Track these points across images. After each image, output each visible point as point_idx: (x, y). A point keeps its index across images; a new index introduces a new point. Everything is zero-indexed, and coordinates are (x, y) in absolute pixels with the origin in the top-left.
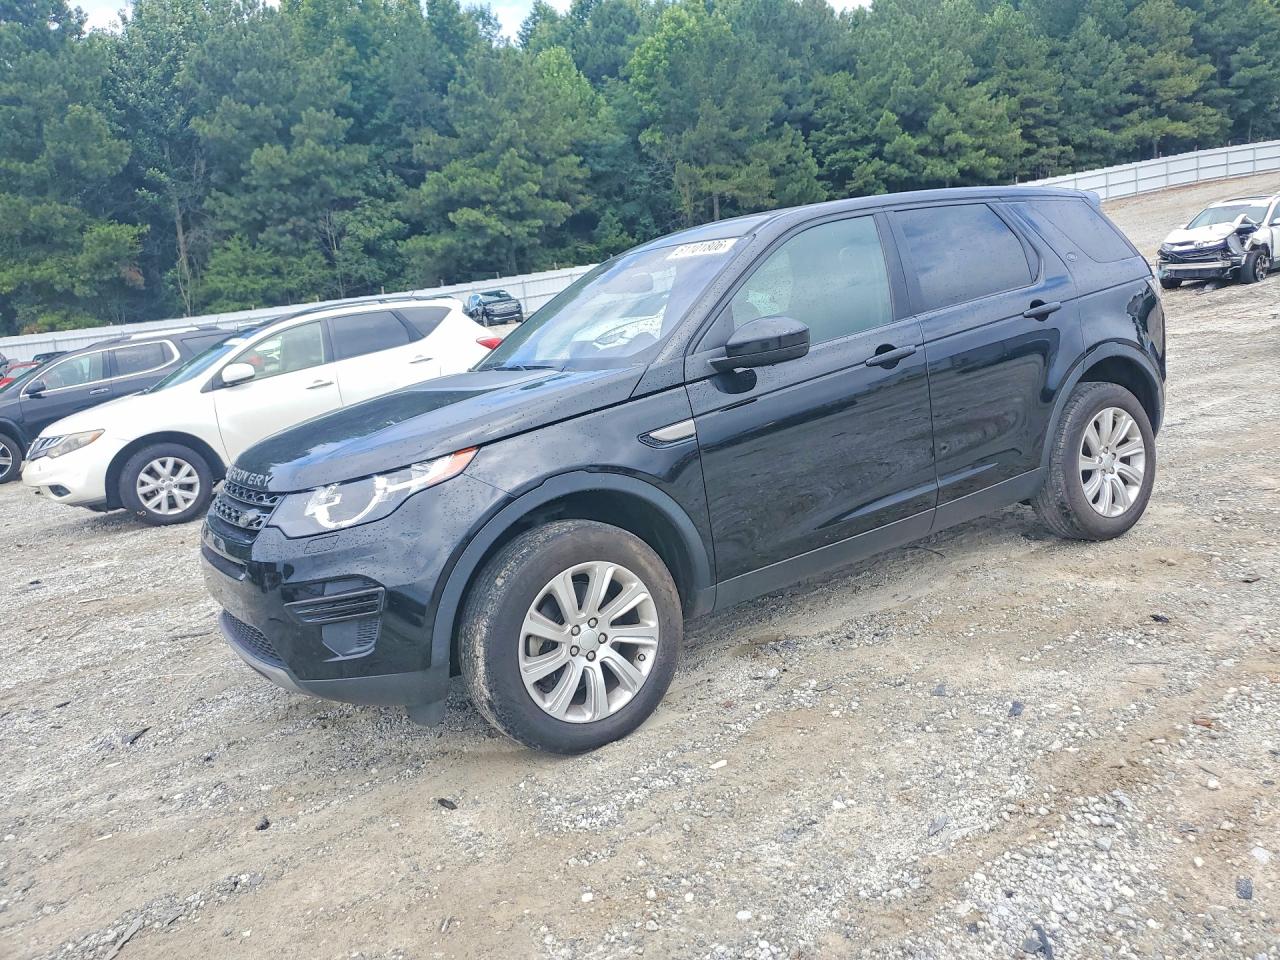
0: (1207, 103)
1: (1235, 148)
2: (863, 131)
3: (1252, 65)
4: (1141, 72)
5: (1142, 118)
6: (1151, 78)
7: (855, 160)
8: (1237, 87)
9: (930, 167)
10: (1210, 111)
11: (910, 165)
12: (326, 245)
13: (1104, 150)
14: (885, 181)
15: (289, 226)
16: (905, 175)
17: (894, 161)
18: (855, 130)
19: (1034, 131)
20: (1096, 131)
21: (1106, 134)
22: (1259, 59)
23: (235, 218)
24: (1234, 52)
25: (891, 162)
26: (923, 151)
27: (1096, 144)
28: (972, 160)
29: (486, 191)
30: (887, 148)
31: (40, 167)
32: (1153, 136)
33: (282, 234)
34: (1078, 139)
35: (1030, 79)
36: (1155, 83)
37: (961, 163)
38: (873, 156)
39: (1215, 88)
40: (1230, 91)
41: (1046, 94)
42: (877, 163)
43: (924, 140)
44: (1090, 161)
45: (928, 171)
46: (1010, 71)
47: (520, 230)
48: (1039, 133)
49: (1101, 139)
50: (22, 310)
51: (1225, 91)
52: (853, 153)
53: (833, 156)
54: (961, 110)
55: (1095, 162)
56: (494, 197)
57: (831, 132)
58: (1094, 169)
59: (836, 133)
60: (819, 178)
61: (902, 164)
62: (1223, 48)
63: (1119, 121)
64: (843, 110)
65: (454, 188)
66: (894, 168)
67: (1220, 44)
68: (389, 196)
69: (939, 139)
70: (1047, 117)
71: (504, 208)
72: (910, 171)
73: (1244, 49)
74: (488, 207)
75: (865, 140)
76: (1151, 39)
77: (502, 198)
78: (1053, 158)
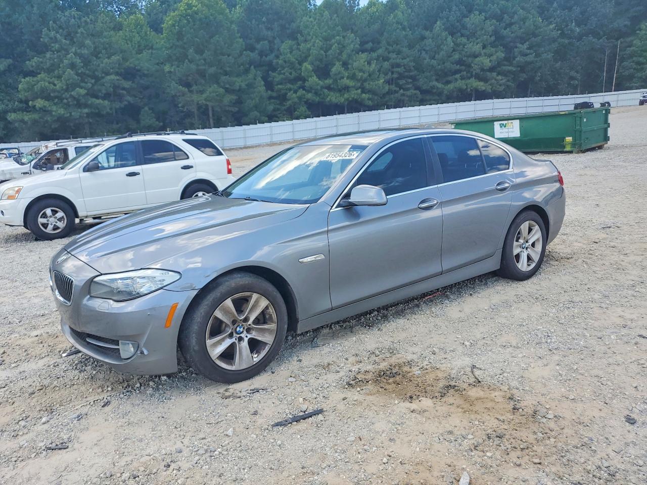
0: (499, 74)
1: (516, 99)
3: (526, 55)
4: (463, 53)
5: (462, 78)
6: (468, 56)
7: (290, 90)
8: (518, 66)
9: (329, 97)
10: (500, 77)
11: (320, 95)
13: (440, 94)
14: (306, 103)
17: (311, 92)
18: (291, 74)
19: (399, 81)
20: (435, 83)
21: (440, 85)
22: (528, 51)
24: (516, 47)
25: (308, 92)
27: (435, 91)
28: (354, 94)
30: (307, 84)
32: (466, 89)
34: (424, 87)
35: (399, 52)
36: (470, 60)
38: (300, 88)
39: (505, 65)
40: (513, 68)
41: (405, 61)
42: (301, 92)
43: (329, 81)
44: (430, 100)
45: (328, 99)
46: (388, 47)
47: (76, 114)
48: (401, 82)
49: (438, 88)
51: (510, 68)
52: (289, 86)
53: (279, 86)
54: (349, 66)
55: (434, 100)
56: (59, 95)
58: (431, 105)
60: (270, 98)
61: (316, 94)
62: (512, 44)
63: (450, 78)
64: (285, 62)
65: (37, 88)
67: (511, 42)
70: (406, 74)
71: (65, 101)
73: (521, 45)
74: (56, 100)
76: (472, 36)
77: (64, 96)
78: (407, 96)
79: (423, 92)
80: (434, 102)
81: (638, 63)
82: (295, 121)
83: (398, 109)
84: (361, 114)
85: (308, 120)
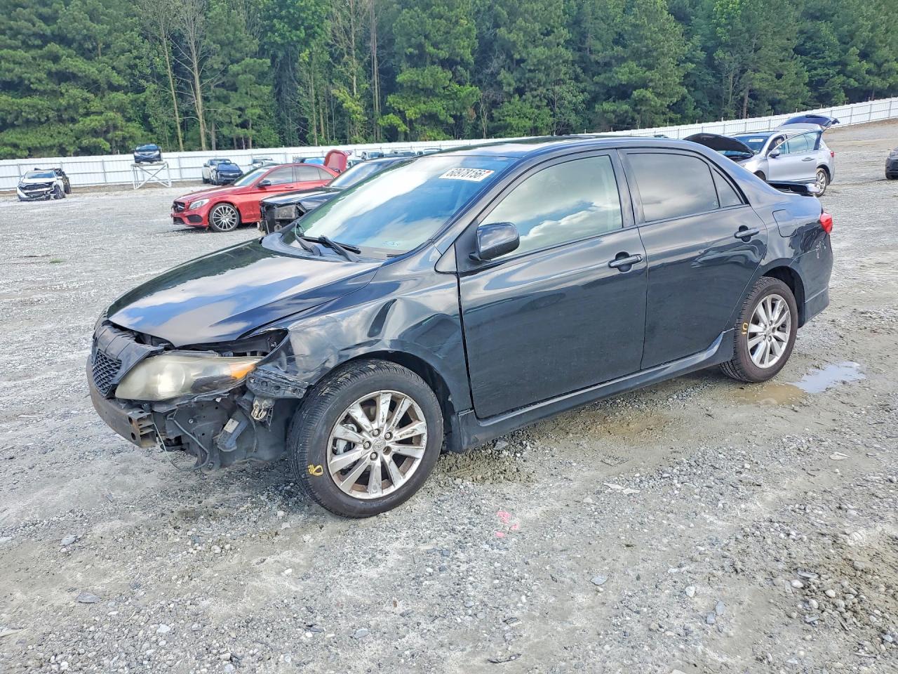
2: (836, 58)
12: (551, 103)
15: (539, 92)
16: (856, 86)
23: (509, 85)
26: (869, 72)
29: (651, 80)
31: (443, 54)
33: (534, 97)
37: (891, 80)
50: (418, 127)
57: (815, 57)
59: (816, 58)
66: (852, 81)
68: (577, 79)
69: (879, 66)
72: (859, 83)
75: (835, 64)
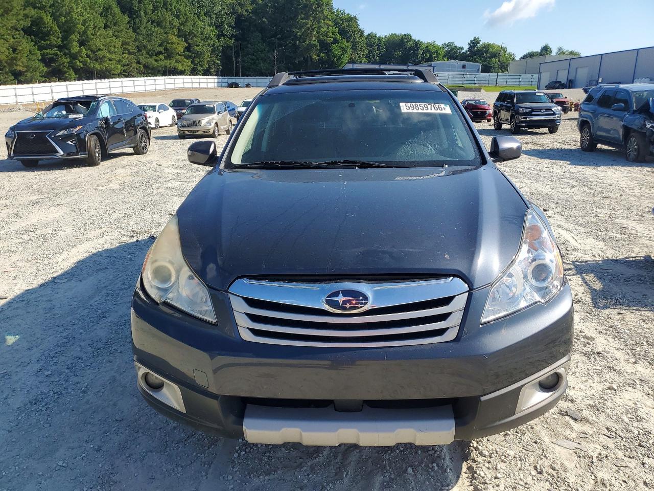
79: (145, 67)
80: (151, 75)
81: (252, 60)
82: (68, 83)
83: (132, 79)
84: (111, 80)
85: (77, 82)
